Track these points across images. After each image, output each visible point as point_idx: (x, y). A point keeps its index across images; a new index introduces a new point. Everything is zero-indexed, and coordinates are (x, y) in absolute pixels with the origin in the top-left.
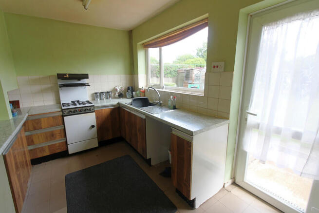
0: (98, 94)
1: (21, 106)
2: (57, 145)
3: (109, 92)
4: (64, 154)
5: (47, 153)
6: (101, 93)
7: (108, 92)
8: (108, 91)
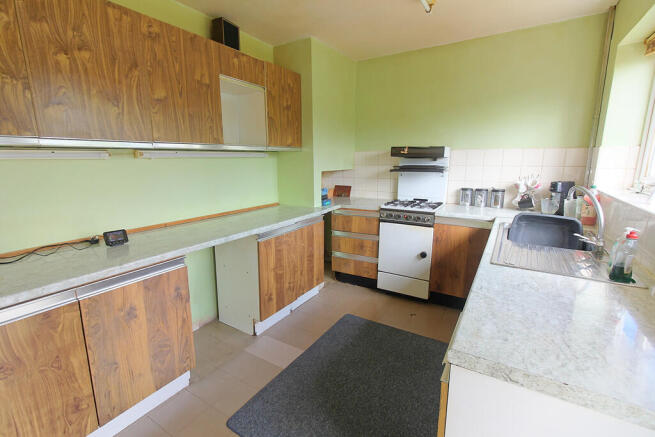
0: (469, 193)
1: (352, 194)
2: (365, 265)
3: (497, 191)
4: (370, 284)
5: (350, 270)
6: (477, 190)
7: (494, 191)
8: (496, 188)
